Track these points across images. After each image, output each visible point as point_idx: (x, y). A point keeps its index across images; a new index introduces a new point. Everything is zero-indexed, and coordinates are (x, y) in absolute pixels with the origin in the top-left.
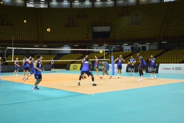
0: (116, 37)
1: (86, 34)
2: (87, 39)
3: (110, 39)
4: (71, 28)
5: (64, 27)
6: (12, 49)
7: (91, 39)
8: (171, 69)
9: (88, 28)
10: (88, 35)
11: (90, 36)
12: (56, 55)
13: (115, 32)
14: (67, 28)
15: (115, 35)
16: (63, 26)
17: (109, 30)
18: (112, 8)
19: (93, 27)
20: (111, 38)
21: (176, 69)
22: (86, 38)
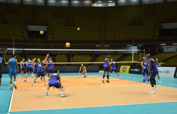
6: (13, 50)
7: (157, 38)
8: (163, 72)
9: (156, 25)
10: (154, 33)
11: (157, 35)
12: (122, 55)
19: (162, 24)
21: (166, 73)
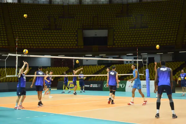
0: (116, 44)
1: (75, 40)
2: (77, 47)
3: (109, 47)
4: (52, 31)
5: (43, 30)
6: (16, 56)
7: (82, 47)
9: (77, 32)
10: (77, 41)
11: (81, 43)
12: (31, 68)
13: (115, 37)
14: (47, 31)
15: (115, 42)
16: (41, 29)
17: (107, 35)
18: (106, 5)
19: (84, 31)
20: (110, 45)
22: (75, 45)
